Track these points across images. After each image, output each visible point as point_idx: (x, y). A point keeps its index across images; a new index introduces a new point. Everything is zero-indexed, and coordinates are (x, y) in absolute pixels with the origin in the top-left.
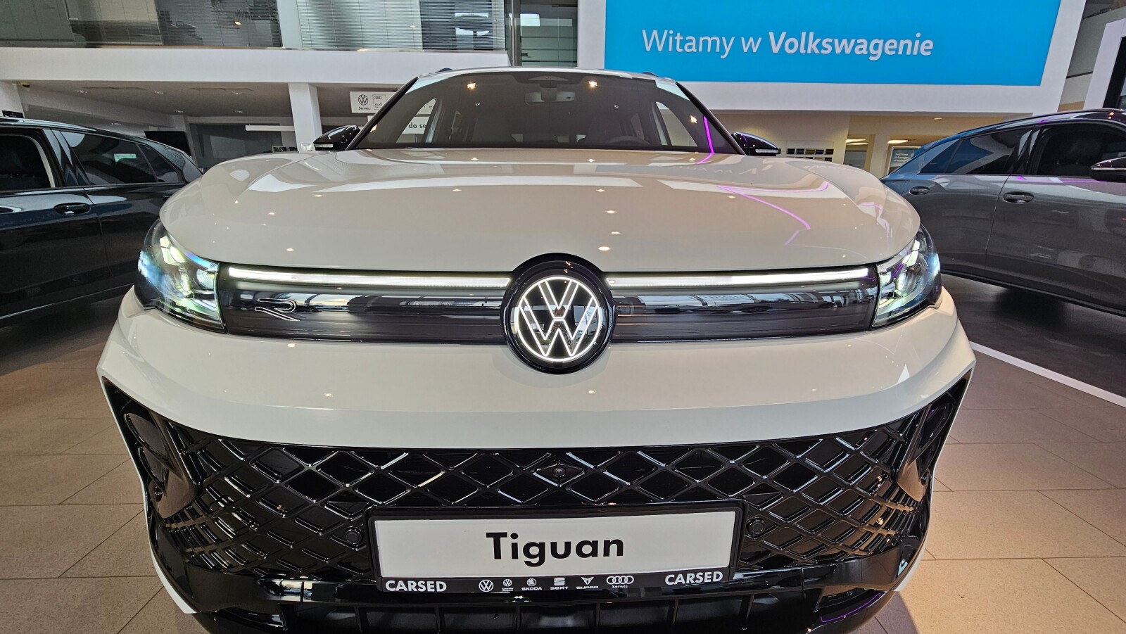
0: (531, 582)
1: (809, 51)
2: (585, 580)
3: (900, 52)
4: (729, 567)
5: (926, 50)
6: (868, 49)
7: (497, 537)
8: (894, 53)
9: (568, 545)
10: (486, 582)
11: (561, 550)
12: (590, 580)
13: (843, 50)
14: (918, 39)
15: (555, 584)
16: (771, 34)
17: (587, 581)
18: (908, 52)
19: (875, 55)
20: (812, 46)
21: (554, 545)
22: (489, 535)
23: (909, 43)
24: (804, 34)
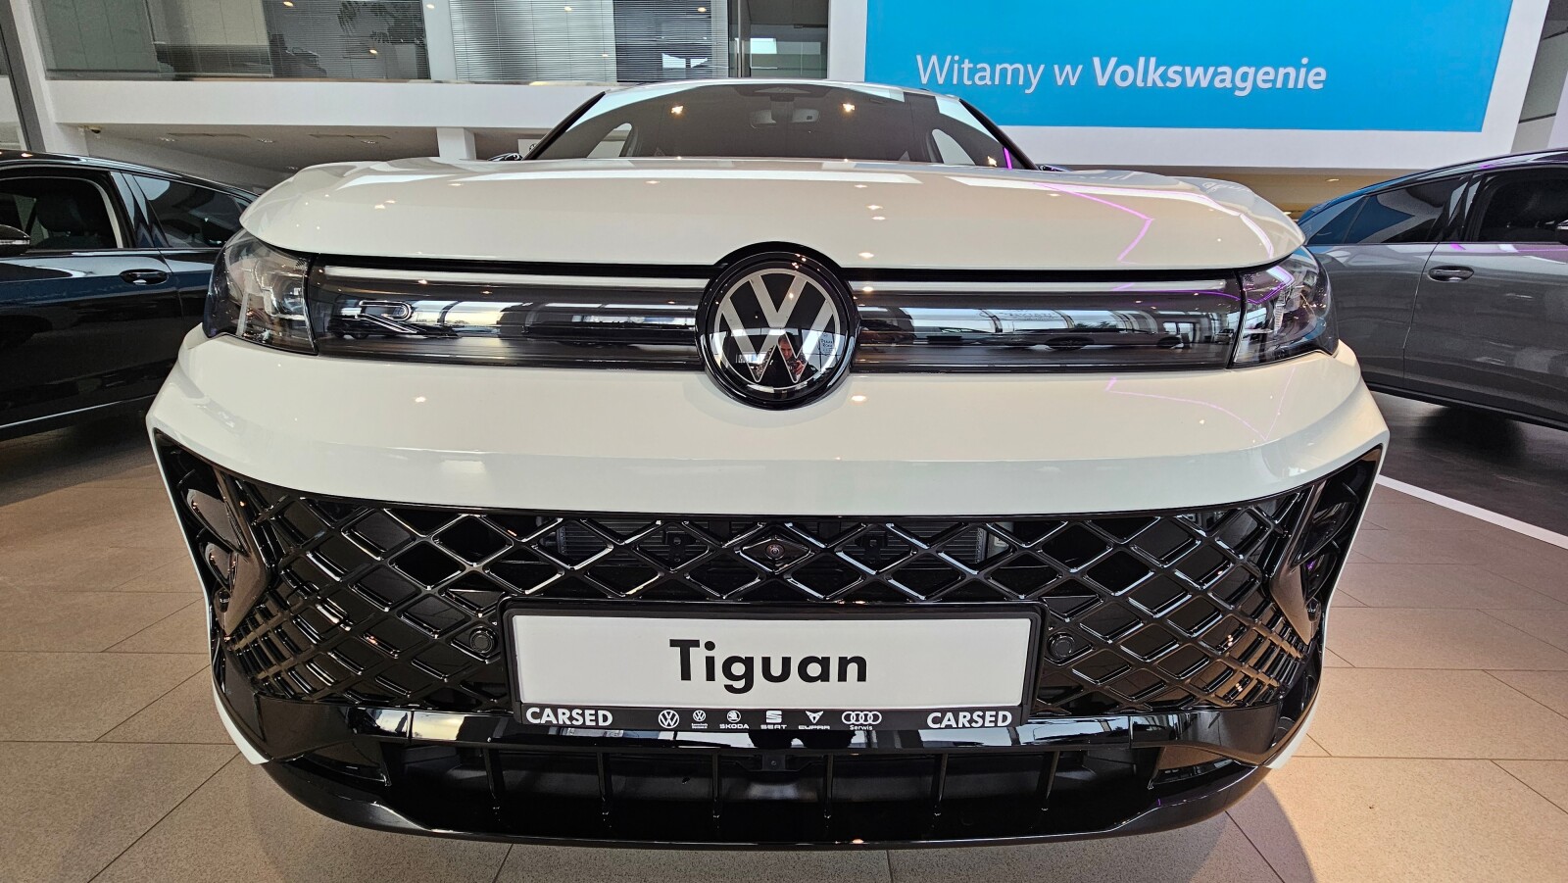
0: (733, 716)
1: (1150, 84)
2: (811, 715)
3: (1279, 85)
4: (1021, 705)
5: (1315, 82)
6: (1233, 81)
7: (685, 646)
8: (1269, 85)
9: (786, 662)
10: (669, 713)
11: (776, 670)
12: (818, 716)
13: (1198, 81)
14: (1304, 66)
15: (768, 721)
16: (1096, 61)
17: (814, 717)
18: (1291, 85)
19: (1244, 89)
20: (1154, 77)
21: (766, 661)
22: (674, 643)
23: (1291, 70)
24: (1142, 60)
